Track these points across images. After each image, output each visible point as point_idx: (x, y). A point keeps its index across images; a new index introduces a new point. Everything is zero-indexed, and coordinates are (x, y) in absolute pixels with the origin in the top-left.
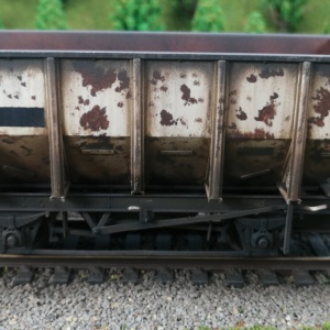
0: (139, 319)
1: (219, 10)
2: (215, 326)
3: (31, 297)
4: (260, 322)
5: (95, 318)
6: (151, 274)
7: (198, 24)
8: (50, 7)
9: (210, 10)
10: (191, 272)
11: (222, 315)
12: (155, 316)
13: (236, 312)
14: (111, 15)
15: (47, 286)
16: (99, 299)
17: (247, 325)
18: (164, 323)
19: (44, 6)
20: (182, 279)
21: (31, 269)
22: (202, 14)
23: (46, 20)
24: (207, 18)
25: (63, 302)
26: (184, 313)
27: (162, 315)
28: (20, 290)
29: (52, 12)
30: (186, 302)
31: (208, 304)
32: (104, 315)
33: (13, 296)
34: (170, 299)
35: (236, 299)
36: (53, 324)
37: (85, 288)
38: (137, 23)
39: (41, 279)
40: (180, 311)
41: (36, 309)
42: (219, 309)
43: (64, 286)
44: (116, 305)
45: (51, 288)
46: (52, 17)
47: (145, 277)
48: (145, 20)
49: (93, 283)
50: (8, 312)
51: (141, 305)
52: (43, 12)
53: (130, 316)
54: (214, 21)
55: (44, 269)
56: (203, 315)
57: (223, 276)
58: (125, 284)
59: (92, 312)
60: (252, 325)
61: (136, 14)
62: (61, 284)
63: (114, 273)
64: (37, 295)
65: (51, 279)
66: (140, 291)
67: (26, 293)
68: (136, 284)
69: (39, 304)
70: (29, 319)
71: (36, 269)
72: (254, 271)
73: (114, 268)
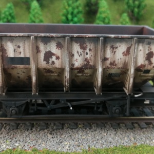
0: (95, 142)
1: (108, 12)
2: (125, 145)
3: (49, 135)
4: (143, 143)
5: (77, 143)
6: (95, 125)
7: (99, 18)
8: (36, 11)
9: (104, 12)
10: (111, 124)
11: (127, 140)
12: (100, 142)
13: (133, 139)
14: (61, 14)
15: (54, 130)
16: (77, 135)
17: (138, 144)
18: (105, 144)
19: (33, 10)
20: (108, 126)
21: (45, 123)
22: (101, 13)
23: (34, 16)
24: (103, 15)
25: (62, 137)
26: (112, 140)
27: (103, 141)
28: (43, 132)
29: (37, 13)
30: (112, 136)
31: (121, 136)
32: (80, 141)
33: (41, 135)
34: (105, 134)
35: (132, 134)
36: (60, 145)
37: (69, 131)
38: (73, 17)
39: (50, 128)
40: (110, 139)
41: (51, 140)
42: (126, 138)
43: (61, 130)
44: (84, 137)
45: (55, 131)
46: (37, 15)
47: (93, 126)
48: (76, 16)
49: (72, 129)
50: (40, 141)
51: (94, 137)
52: (33, 13)
53: (91, 142)
54: (106, 17)
55: (51, 124)
56: (120, 140)
57: (124, 125)
58: (85, 129)
59: (75, 140)
60: (140, 144)
61: (72, 13)
62: (59, 129)
63: (80, 124)
64: (51, 134)
65: (55, 128)
66: (92, 132)
67: (46, 133)
68: (90, 129)
69: (52, 137)
70: (50, 143)
71: (48, 124)
72: (136, 123)
73: (79, 123)
